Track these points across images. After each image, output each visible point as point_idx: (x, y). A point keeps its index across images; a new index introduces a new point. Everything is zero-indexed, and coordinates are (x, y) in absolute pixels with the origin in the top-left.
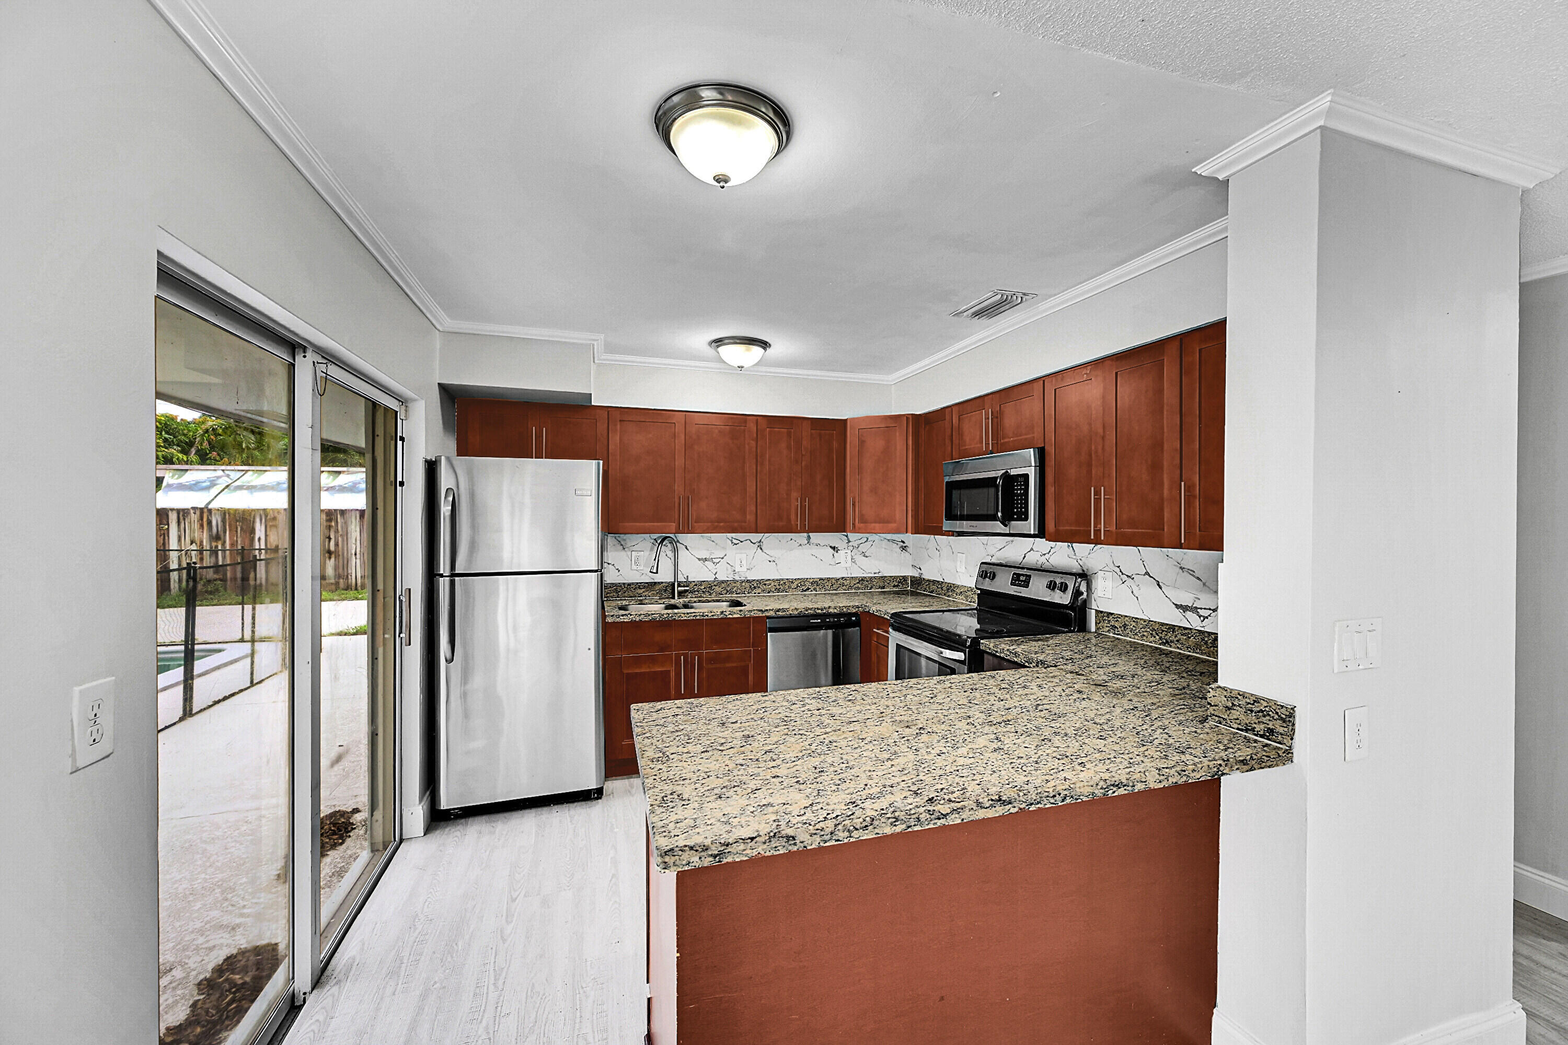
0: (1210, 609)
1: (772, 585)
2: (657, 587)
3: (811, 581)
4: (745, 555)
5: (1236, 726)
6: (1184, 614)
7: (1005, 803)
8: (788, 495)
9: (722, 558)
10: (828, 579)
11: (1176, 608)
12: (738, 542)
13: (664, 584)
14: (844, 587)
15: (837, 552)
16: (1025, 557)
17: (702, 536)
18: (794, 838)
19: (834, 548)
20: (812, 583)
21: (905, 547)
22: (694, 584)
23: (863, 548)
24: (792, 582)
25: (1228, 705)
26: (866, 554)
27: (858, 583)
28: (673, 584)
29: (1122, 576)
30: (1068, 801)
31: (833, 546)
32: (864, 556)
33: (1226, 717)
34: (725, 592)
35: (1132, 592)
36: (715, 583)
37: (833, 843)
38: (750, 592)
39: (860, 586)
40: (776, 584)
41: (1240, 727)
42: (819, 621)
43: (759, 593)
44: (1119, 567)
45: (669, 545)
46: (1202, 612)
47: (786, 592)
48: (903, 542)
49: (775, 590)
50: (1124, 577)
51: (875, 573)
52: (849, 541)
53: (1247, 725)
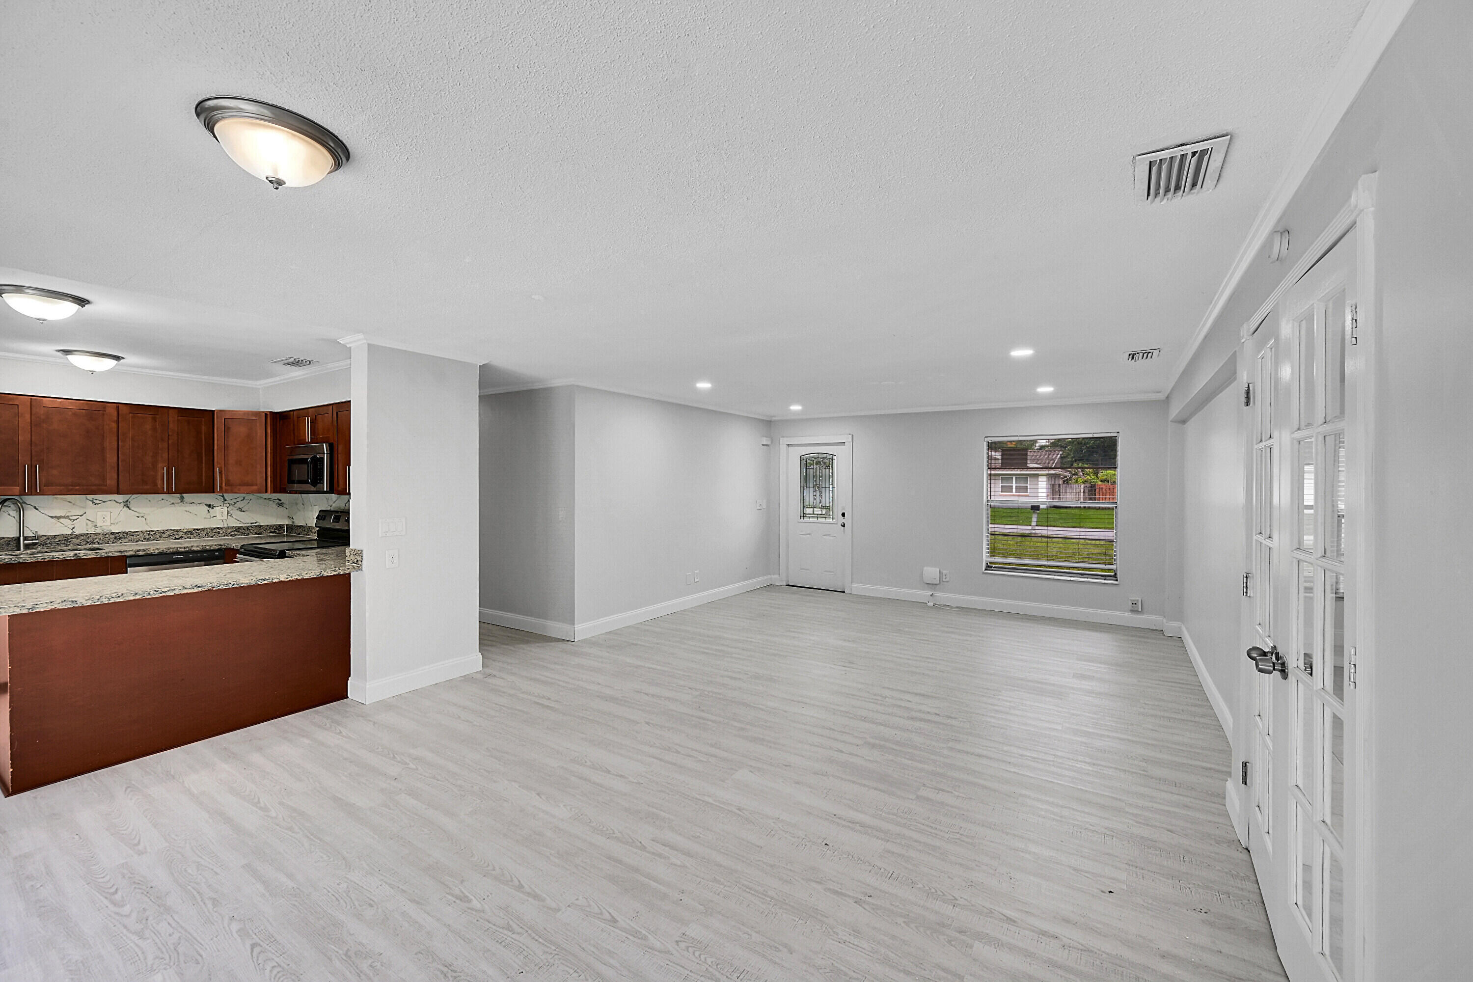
1: (141, 536)
4: (109, 513)
7: (199, 587)
8: (153, 465)
9: (81, 516)
10: (203, 529)
12: (101, 502)
13: (6, 539)
14: (220, 535)
15: (212, 508)
17: (55, 498)
18: (76, 601)
19: (209, 506)
20: (185, 533)
21: (280, 503)
22: (44, 537)
23: (239, 505)
24: (163, 533)
26: (243, 509)
27: (234, 531)
28: (19, 539)
30: (235, 586)
31: (208, 503)
32: (241, 511)
34: (85, 543)
36: (72, 536)
37: (99, 603)
38: (115, 542)
39: (236, 533)
40: (145, 535)
42: (182, 556)
43: (123, 541)
45: (12, 506)
48: (280, 500)
49: (144, 539)
51: (251, 523)
52: (225, 500)
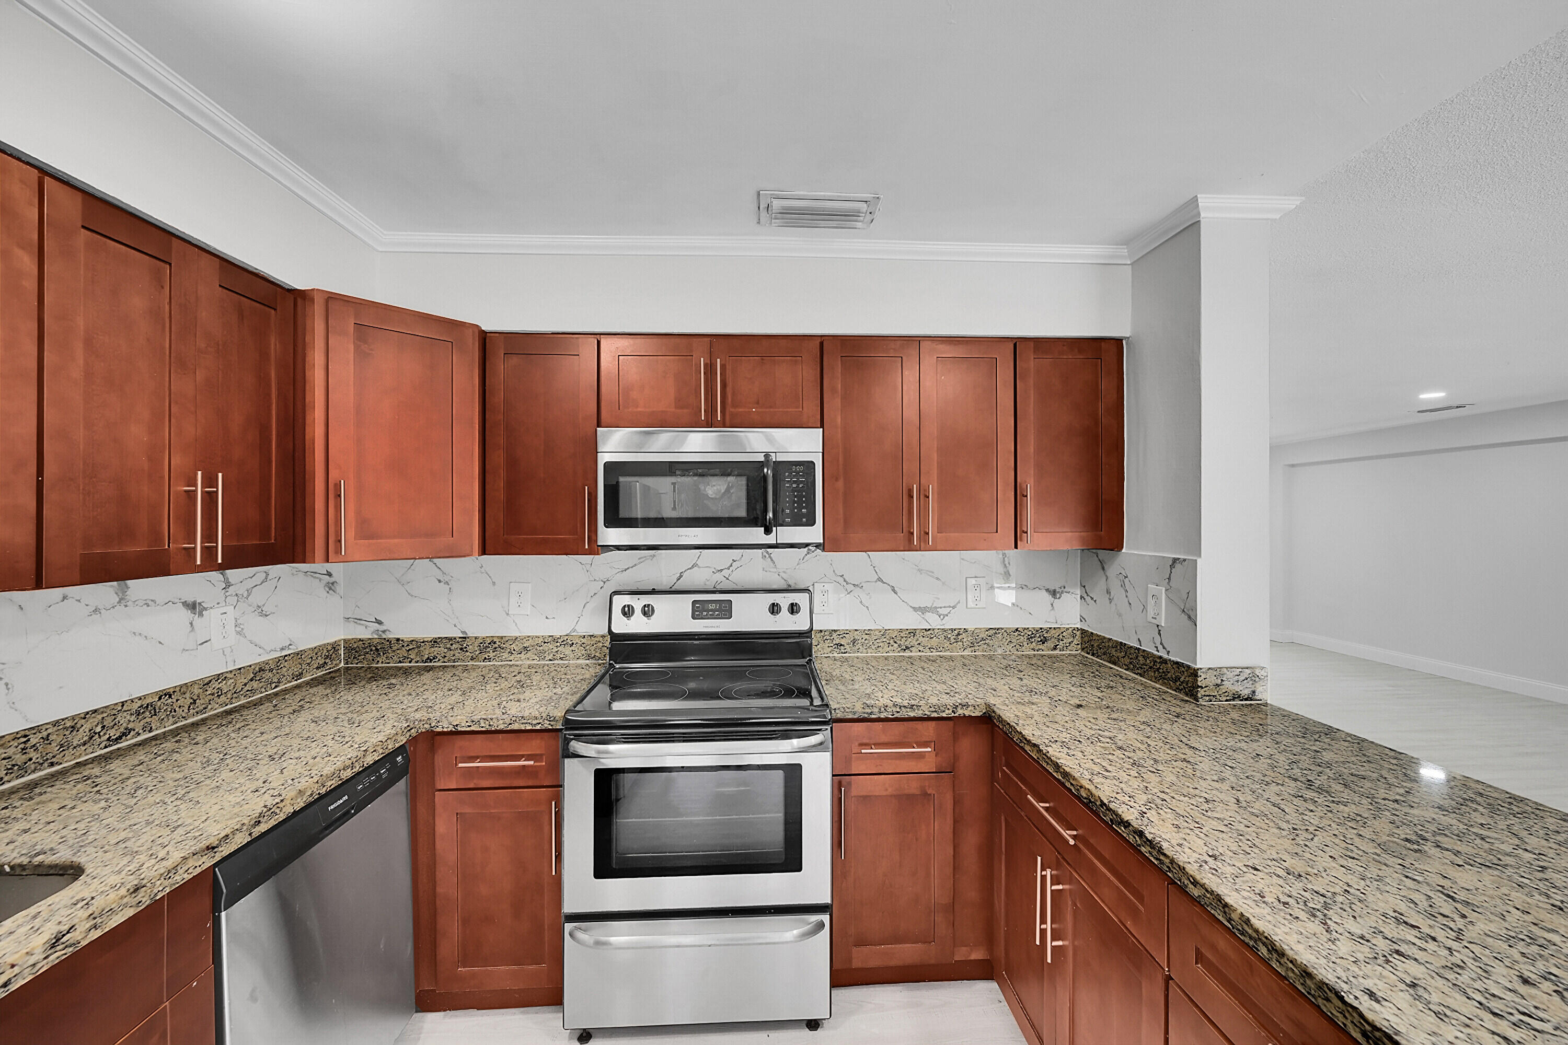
0: (950, 607)
3: (136, 706)
5: (1225, 699)
6: (923, 616)
10: (183, 689)
11: (915, 611)
14: (223, 698)
15: (201, 615)
16: (681, 576)
19: (193, 607)
21: (333, 584)
23: (258, 597)
25: (1217, 683)
26: (266, 610)
27: (252, 680)
29: (847, 586)
31: (190, 599)
32: (262, 614)
33: (1216, 693)
35: (861, 602)
39: (255, 684)
41: (1228, 698)
42: (346, 797)
44: (842, 576)
46: (941, 611)
48: (329, 574)
50: (850, 587)
51: (282, 649)
52: (228, 585)
53: (1234, 694)
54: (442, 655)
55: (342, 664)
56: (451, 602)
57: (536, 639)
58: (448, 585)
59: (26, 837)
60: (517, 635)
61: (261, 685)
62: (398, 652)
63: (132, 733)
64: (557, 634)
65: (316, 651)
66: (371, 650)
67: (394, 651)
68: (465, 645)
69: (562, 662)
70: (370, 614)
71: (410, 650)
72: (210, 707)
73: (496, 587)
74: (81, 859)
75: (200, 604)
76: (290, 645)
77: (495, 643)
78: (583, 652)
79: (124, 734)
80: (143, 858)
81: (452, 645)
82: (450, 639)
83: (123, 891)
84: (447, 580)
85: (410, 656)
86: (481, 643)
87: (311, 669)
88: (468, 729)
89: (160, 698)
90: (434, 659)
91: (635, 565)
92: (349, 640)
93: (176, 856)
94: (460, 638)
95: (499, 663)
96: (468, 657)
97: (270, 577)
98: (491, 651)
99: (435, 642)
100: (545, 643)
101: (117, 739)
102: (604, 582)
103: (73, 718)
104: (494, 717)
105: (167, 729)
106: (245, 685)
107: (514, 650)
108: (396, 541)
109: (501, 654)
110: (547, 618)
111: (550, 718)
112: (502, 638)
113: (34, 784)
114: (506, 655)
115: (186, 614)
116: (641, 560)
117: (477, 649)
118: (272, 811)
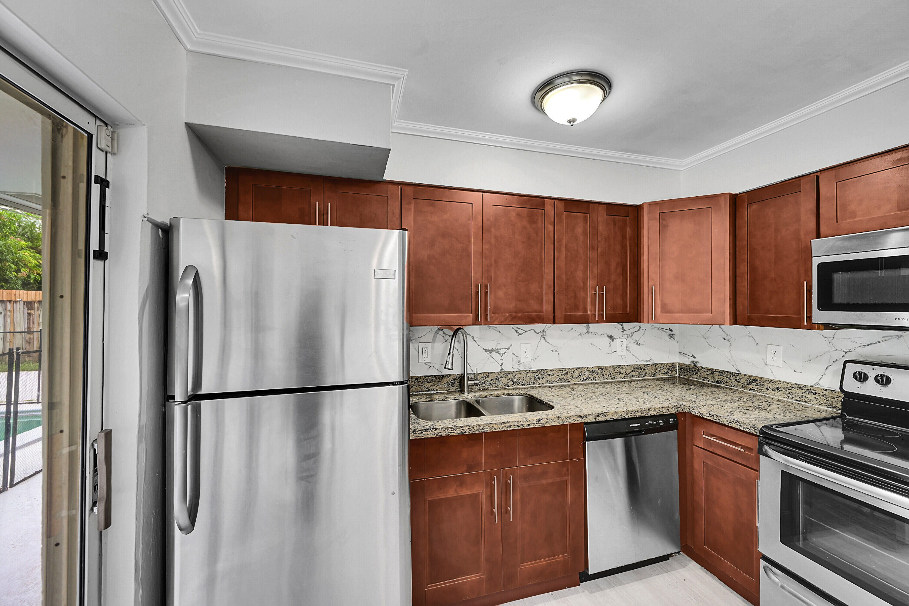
1: (555, 375)
2: (445, 380)
3: (591, 370)
4: (530, 345)
8: (585, 283)
9: (508, 349)
10: (607, 367)
12: (523, 332)
13: (452, 377)
14: (621, 375)
15: (613, 341)
19: (610, 337)
21: (673, 335)
22: (481, 376)
23: (636, 336)
26: (639, 342)
27: (633, 371)
28: (463, 378)
31: (610, 334)
32: (638, 344)
34: (511, 383)
36: (501, 375)
38: (535, 383)
39: (634, 373)
40: (559, 374)
42: (639, 425)
43: (543, 384)
47: (568, 382)
48: (671, 330)
51: (647, 361)
52: (624, 330)
54: (726, 381)
55: (677, 375)
56: (731, 352)
57: (786, 384)
58: (729, 341)
59: (552, 397)
60: (773, 378)
61: (637, 374)
62: (703, 374)
63: (590, 379)
64: (802, 383)
65: (663, 365)
66: (690, 371)
67: (701, 373)
68: (738, 378)
69: (806, 404)
70: (690, 352)
71: (708, 374)
72: (616, 377)
73: (758, 346)
74: (555, 406)
75: (613, 336)
76: (651, 360)
77: (757, 380)
78: (825, 401)
79: (587, 379)
80: (565, 411)
81: (730, 376)
82: (730, 373)
83: (555, 417)
84: (728, 339)
85: (708, 378)
86: (748, 379)
87: (661, 373)
88: (708, 418)
89: (599, 369)
90: (721, 382)
91: (879, 342)
92: (681, 363)
93: (572, 414)
94: (735, 373)
95: (760, 394)
96: (740, 385)
97: (641, 329)
98: (754, 385)
99: (721, 373)
100: (793, 388)
101: (586, 379)
102: (846, 353)
103: (574, 368)
104: (721, 416)
105: (601, 381)
106: (630, 372)
107: (770, 388)
108: (680, 314)
109: (761, 389)
110: (795, 371)
111: (754, 427)
112: (762, 378)
113: (563, 386)
114: (764, 390)
115: (608, 339)
116: (886, 338)
117: (745, 382)
118: (604, 414)
